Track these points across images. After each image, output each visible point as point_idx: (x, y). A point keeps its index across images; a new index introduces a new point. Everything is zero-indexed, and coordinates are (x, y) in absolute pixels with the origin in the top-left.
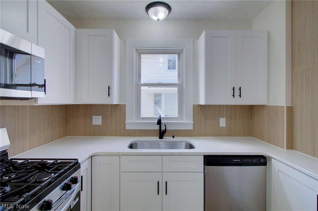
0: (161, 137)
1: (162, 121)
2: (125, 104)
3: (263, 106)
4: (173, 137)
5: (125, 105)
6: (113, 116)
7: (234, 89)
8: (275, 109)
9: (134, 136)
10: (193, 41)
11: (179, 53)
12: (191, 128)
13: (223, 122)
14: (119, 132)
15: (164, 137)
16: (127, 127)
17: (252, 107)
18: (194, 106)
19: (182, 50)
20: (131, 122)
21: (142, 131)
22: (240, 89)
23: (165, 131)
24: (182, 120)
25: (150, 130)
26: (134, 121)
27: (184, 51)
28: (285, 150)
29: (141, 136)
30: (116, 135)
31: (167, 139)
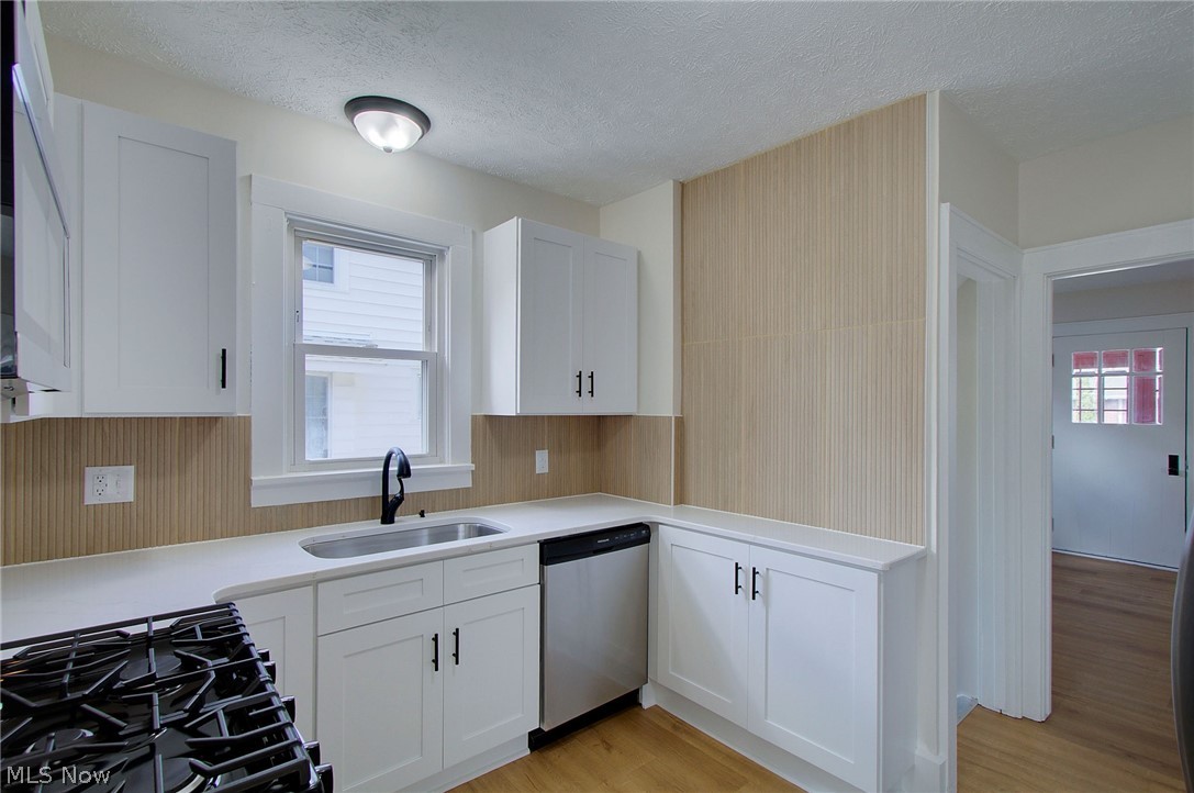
0: (388, 518)
1: (411, 468)
2: (250, 417)
3: (629, 417)
4: (422, 515)
5: (247, 421)
6: (195, 463)
7: (580, 376)
8: (653, 422)
9: (285, 527)
10: (473, 233)
11: (431, 259)
12: (466, 482)
13: (542, 461)
14: (219, 524)
15: (396, 519)
16: (258, 500)
17: (600, 419)
18: (474, 418)
19: (442, 253)
20: (270, 481)
21: (315, 506)
22: (592, 377)
23: (400, 500)
24: (441, 462)
25: (345, 500)
26: (284, 476)
27: (449, 256)
28: (672, 506)
29: (310, 526)
30: (210, 534)
31: (405, 521)
